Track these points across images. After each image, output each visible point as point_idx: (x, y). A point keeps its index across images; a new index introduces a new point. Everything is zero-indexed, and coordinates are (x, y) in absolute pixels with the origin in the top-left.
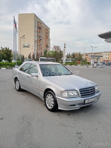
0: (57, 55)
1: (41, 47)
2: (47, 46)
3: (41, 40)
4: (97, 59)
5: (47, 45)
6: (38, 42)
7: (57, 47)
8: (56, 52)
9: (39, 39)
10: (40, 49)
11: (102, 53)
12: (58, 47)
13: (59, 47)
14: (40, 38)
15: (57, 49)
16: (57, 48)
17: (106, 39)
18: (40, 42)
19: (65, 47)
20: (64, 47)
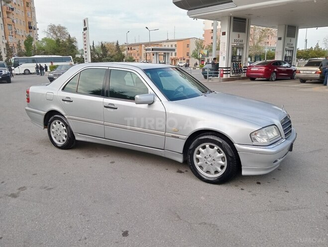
0: (64, 48)
1: (14, 30)
2: (30, 28)
3: (13, 9)
4: (165, 56)
5: (30, 23)
6: (5, 15)
7: (57, 30)
8: (58, 41)
9: (5, 8)
10: (14, 34)
11: (161, 42)
12: (61, 29)
13: (64, 28)
14: (9, 5)
15: (59, 35)
16: (60, 31)
17: (189, 10)
18: (11, 16)
19: (85, 29)
20: (83, 27)
